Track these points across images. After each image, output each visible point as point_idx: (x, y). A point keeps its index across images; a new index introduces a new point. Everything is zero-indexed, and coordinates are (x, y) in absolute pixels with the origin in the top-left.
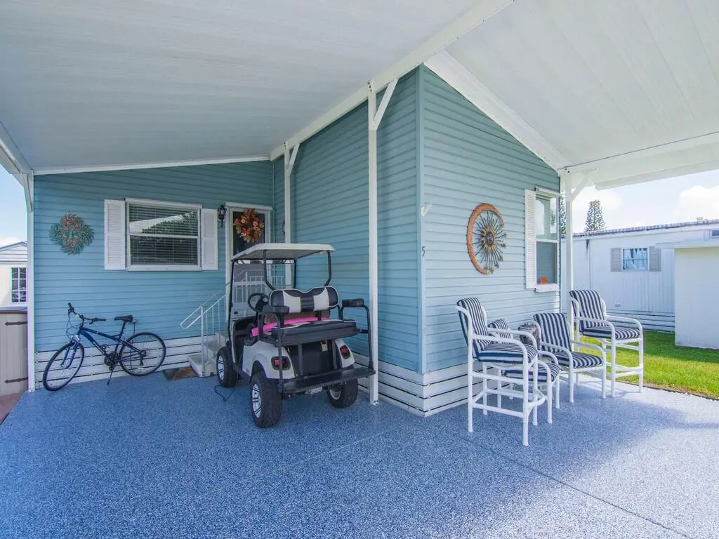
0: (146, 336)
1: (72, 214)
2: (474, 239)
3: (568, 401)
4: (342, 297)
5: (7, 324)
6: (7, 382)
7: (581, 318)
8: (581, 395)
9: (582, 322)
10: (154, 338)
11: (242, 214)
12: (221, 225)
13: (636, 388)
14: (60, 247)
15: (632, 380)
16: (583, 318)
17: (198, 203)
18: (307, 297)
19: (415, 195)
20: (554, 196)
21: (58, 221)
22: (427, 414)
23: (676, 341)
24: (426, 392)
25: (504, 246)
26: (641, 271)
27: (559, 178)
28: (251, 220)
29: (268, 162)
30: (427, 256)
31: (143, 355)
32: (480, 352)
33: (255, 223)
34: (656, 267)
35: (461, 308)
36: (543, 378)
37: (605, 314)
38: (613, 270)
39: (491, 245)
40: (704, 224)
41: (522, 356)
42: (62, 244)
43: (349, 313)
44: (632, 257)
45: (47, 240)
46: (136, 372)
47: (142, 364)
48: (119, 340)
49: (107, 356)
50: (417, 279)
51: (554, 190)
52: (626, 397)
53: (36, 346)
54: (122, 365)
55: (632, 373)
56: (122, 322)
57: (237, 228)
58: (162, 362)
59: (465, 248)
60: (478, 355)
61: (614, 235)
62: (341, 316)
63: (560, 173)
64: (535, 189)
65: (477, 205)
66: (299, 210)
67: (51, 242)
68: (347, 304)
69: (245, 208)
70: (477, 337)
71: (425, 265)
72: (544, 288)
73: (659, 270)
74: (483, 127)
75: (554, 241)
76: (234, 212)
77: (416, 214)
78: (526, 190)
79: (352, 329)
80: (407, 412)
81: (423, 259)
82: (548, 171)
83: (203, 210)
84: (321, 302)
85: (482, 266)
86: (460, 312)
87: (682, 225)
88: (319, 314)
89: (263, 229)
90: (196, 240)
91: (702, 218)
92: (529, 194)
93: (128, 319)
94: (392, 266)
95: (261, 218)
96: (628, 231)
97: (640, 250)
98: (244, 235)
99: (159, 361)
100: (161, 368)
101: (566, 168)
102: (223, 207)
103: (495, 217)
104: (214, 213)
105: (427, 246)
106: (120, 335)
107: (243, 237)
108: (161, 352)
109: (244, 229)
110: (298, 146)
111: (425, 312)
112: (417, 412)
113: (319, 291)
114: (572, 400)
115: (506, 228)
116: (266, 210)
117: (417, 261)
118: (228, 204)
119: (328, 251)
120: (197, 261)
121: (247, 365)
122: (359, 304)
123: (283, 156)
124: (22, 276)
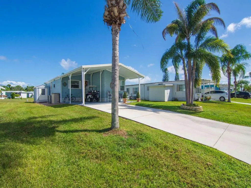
5: (57, 95)
6: (57, 102)
18: (94, 91)
21: (63, 83)
31: (73, 99)
33: (86, 83)
43: (98, 93)
53: (62, 97)
59: (110, 86)
64: (120, 80)
68: (98, 92)
70: (109, 94)
72: (121, 91)
79: (98, 94)
81: (105, 87)
83: (80, 81)
84: (95, 91)
88: (95, 93)
90: (79, 85)
93: (72, 95)
108: (75, 99)
110: (93, 73)
111: (105, 92)
116: (88, 81)
119: (96, 87)
121: (88, 98)
122: (99, 91)
123: (90, 74)
124: (43, 90)
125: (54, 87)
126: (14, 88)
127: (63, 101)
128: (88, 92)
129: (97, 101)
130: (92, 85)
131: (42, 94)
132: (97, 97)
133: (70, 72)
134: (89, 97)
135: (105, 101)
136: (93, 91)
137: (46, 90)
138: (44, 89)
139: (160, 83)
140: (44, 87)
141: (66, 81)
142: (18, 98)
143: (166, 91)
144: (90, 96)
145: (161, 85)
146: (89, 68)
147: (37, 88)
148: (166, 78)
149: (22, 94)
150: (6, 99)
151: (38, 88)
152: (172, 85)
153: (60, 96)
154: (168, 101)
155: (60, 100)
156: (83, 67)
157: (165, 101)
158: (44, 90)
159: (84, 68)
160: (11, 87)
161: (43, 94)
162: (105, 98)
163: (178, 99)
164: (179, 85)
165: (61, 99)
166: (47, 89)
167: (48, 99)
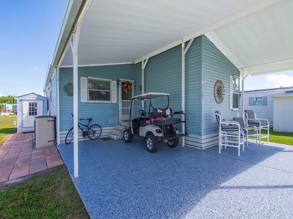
0: (96, 126)
1: (71, 82)
2: (216, 92)
3: (246, 146)
4: (173, 111)
5: (48, 121)
6: (48, 141)
7: (248, 119)
8: (250, 144)
9: (248, 120)
10: (98, 127)
11: (125, 83)
12: (118, 87)
13: (267, 142)
14: (67, 94)
15: (265, 140)
16: (249, 119)
17: (110, 79)
18: (164, 111)
19: (200, 77)
20: (238, 78)
21: (66, 84)
22: (203, 149)
23: (273, 130)
24: (203, 141)
25: (224, 94)
26: (260, 105)
27: (239, 72)
28: (128, 85)
29: (133, 64)
30: (204, 97)
31: (94, 132)
32: (223, 127)
33: (129, 86)
34: (265, 104)
35: (217, 114)
36: (242, 136)
37: (256, 118)
38: (249, 105)
39: (221, 94)
40: (283, 88)
41: (238, 128)
42: (67, 93)
44: (257, 100)
45: (62, 91)
46: (92, 138)
47: (94, 136)
48: (87, 127)
49: (84, 132)
50: (200, 105)
51: (238, 76)
52: (264, 144)
53: (60, 128)
54: (88, 136)
55: (266, 137)
56: (89, 120)
57: (123, 88)
58: (100, 135)
59: (213, 95)
60: (223, 129)
61: (250, 92)
63: (240, 70)
64: (233, 76)
65: (217, 81)
66: (146, 82)
67: (64, 92)
68: (175, 113)
69: (126, 81)
70: (222, 123)
71: (203, 100)
72: (235, 109)
73: (266, 105)
74: (219, 54)
75: (237, 93)
76: (122, 82)
77: (200, 83)
78: (230, 76)
79: (179, 121)
80: (195, 149)
81: (203, 98)
82: (236, 69)
83: (112, 82)
84: (168, 112)
85: (218, 101)
86: (216, 115)
87: (275, 89)
89: (131, 89)
90: (110, 92)
91: (282, 87)
92: (231, 77)
93: (90, 120)
95: (131, 84)
96: (255, 91)
97: (260, 98)
98: (125, 90)
99: (99, 135)
100: (100, 137)
101: (242, 68)
102: (119, 80)
103: (221, 85)
104: (115, 82)
105: (204, 94)
106: (88, 125)
107: (125, 91)
108: (100, 132)
109: (126, 88)
110: (148, 59)
111: (203, 115)
112: (199, 148)
113: (167, 109)
114: (247, 145)
115: (225, 88)
116: (132, 81)
117: (200, 99)
118: (120, 79)
119: (168, 96)
120: (110, 99)
123: (141, 62)
124: (33, 106)
127: (64, 139)
128: (141, 112)
131: (30, 114)
134: (149, 133)
135: (203, 145)
137: (40, 105)
138: (36, 104)
140: (34, 99)
144: (152, 129)
147: (18, 101)
151: (21, 100)
155: (57, 136)
158: (36, 106)
161: (33, 113)
162: (204, 137)
165: (58, 132)
166: (42, 102)
167: (34, 126)
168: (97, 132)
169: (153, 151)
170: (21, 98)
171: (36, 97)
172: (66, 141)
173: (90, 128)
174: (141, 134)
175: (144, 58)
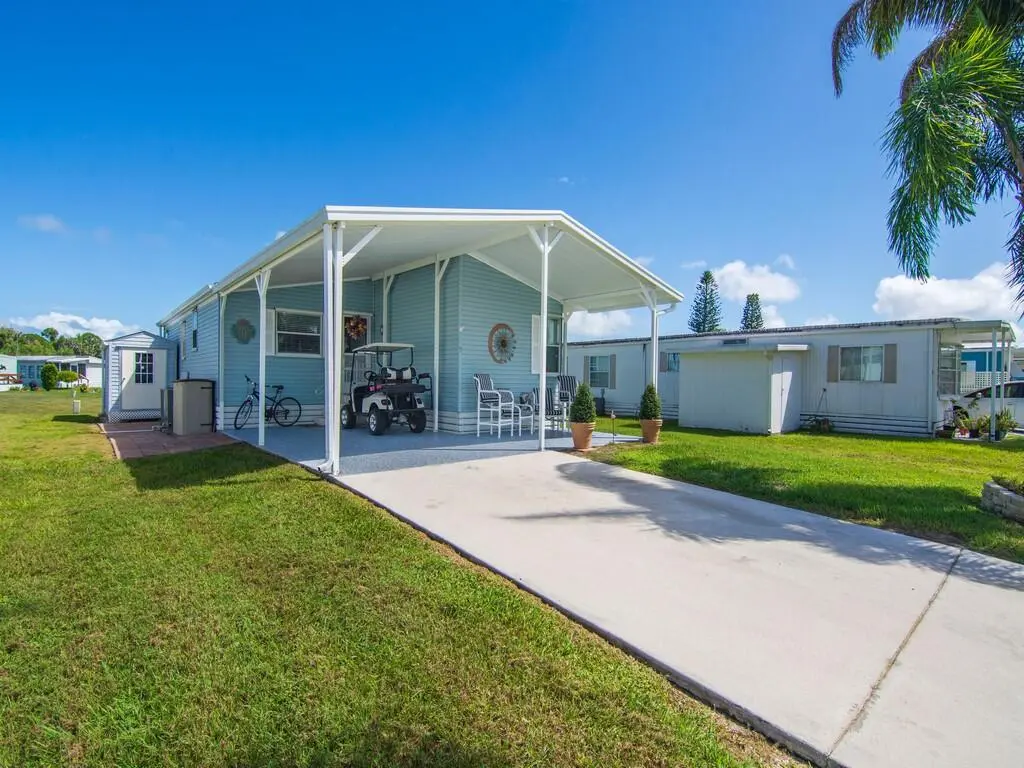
0: (291, 400)
1: (244, 318)
2: (494, 344)
4: (418, 373)
5: (202, 388)
6: (202, 425)
7: (560, 391)
9: (560, 393)
10: (295, 403)
11: (351, 319)
14: (237, 340)
17: (321, 311)
18: (400, 372)
19: (457, 320)
21: (235, 322)
22: (461, 433)
23: (679, 423)
24: (462, 422)
25: (514, 348)
27: (562, 306)
28: (358, 323)
29: (370, 281)
30: (464, 352)
31: (287, 412)
32: (483, 398)
33: (360, 326)
35: (475, 378)
38: (661, 371)
39: (505, 347)
42: (238, 338)
43: (423, 382)
45: (229, 336)
46: (281, 423)
47: (286, 419)
48: (274, 401)
49: (267, 411)
50: (457, 364)
53: (224, 402)
54: (275, 418)
56: (277, 390)
57: (348, 330)
58: (298, 419)
59: (487, 349)
60: (482, 400)
62: (418, 382)
64: (540, 314)
65: (496, 325)
68: (421, 376)
69: (353, 315)
70: (482, 391)
71: (461, 356)
72: (550, 374)
75: (558, 346)
76: (345, 318)
77: (458, 330)
79: (422, 389)
81: (460, 354)
84: (407, 374)
85: (498, 358)
86: (475, 380)
88: (406, 381)
89: (366, 330)
90: (319, 337)
92: (535, 317)
93: (281, 388)
94: (447, 357)
95: (364, 321)
98: (353, 334)
99: (296, 419)
100: (297, 423)
101: (564, 300)
103: (508, 331)
105: (464, 347)
106: (276, 398)
108: (298, 413)
109: (353, 330)
110: (393, 276)
111: (461, 381)
113: (406, 369)
116: (368, 316)
117: (457, 354)
119: (411, 348)
120: (319, 351)
121: (366, 408)
122: (427, 376)
123: (382, 280)
124: (144, 360)
125: (195, 345)
126: (69, 343)
127: (232, 421)
128: (368, 375)
129: (413, 427)
130: (390, 341)
131: (137, 381)
132: (420, 406)
133: (263, 260)
134: (374, 406)
135: (461, 428)
136: (394, 375)
137: (161, 359)
138: (151, 355)
139: (733, 337)
140: (148, 345)
141: (246, 316)
142: (70, 385)
143: (776, 378)
144: (377, 399)
145: (741, 348)
146: (375, 225)
147: (111, 349)
148: (705, 316)
149: (89, 370)
150: (16, 389)
151: (118, 349)
152: (804, 347)
153: (217, 396)
154: (784, 432)
155: (218, 415)
156: (332, 217)
157: (768, 434)
158: (151, 360)
159: (336, 224)
160: (58, 338)
161: (144, 376)
162: (462, 415)
163: (836, 424)
164: (843, 349)
165: (220, 409)
166: (164, 352)
167: (159, 407)
168: (292, 413)
169: (378, 433)
170: (119, 343)
171: (152, 340)
172: (235, 424)
173: (279, 404)
174: (363, 411)
175: (386, 274)
